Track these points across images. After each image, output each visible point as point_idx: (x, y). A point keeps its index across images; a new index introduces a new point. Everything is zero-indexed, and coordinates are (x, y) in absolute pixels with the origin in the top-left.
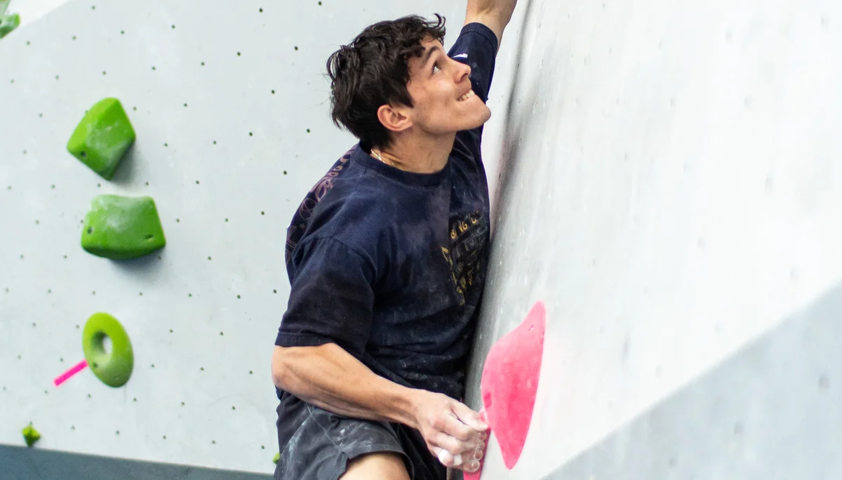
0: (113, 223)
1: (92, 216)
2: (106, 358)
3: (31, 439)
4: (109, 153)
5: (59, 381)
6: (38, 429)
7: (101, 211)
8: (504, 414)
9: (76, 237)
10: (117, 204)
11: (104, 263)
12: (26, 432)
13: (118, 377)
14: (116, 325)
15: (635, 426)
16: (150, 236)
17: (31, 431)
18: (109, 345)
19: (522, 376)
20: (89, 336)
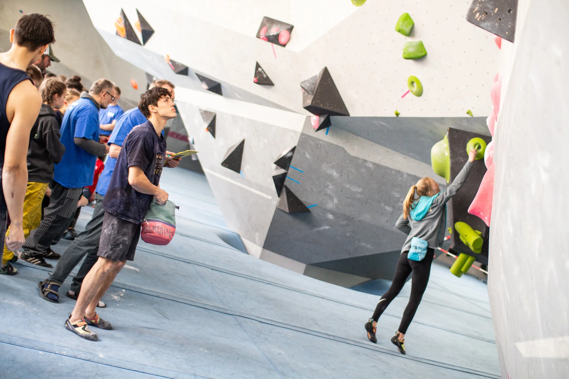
0: (411, 50)
1: (405, 49)
2: (415, 89)
3: (397, 114)
4: (407, 30)
5: (403, 97)
6: (399, 112)
7: (407, 47)
9: (401, 55)
10: (412, 44)
11: (411, 61)
12: (396, 113)
13: (419, 94)
14: (416, 78)
16: (422, 52)
17: (397, 112)
18: (415, 84)
20: (409, 83)
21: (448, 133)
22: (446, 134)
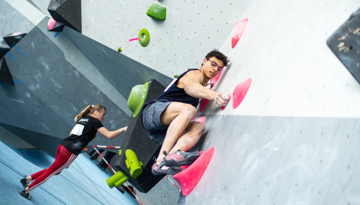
0: (156, 11)
1: (151, 7)
2: (143, 39)
3: (120, 51)
5: (130, 40)
6: (122, 49)
7: (154, 7)
8: (237, 99)
9: (146, 11)
10: (158, 7)
11: (150, 18)
12: (119, 49)
13: (144, 45)
14: (148, 33)
15: (264, 117)
16: (163, 16)
17: (120, 49)
18: (145, 37)
19: (243, 93)
20: (141, 33)
21: (151, 82)
22: (148, 82)
